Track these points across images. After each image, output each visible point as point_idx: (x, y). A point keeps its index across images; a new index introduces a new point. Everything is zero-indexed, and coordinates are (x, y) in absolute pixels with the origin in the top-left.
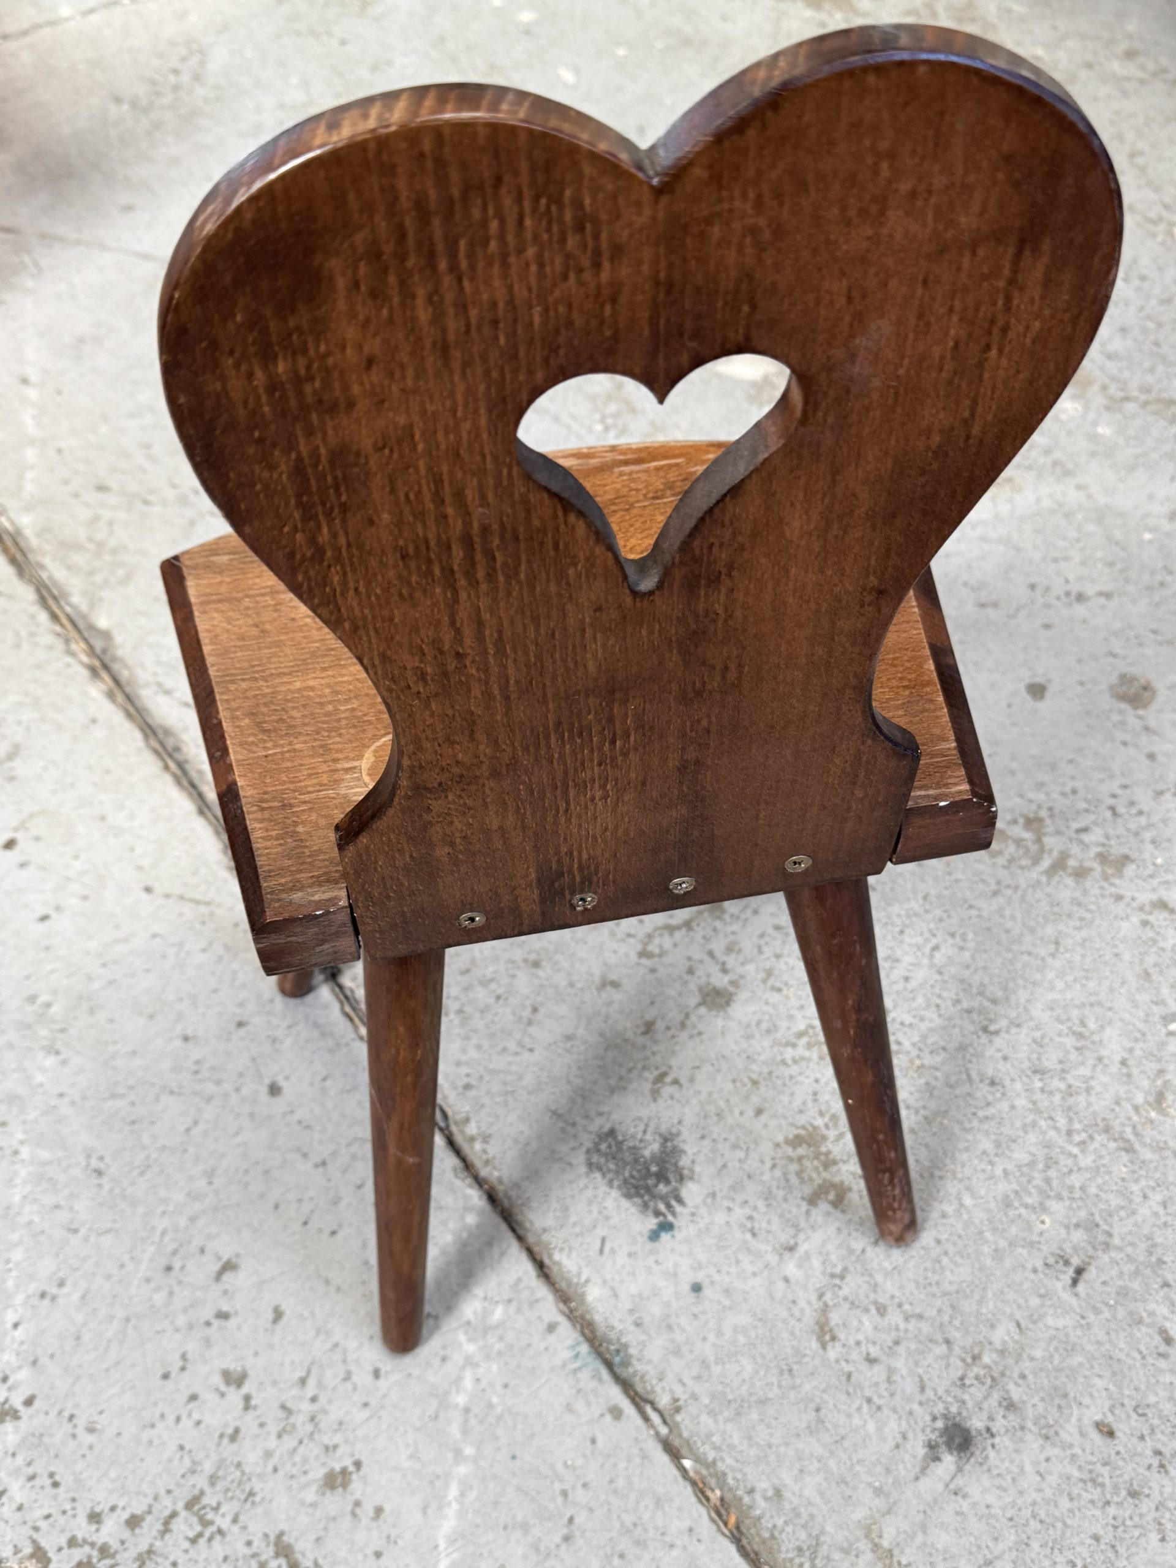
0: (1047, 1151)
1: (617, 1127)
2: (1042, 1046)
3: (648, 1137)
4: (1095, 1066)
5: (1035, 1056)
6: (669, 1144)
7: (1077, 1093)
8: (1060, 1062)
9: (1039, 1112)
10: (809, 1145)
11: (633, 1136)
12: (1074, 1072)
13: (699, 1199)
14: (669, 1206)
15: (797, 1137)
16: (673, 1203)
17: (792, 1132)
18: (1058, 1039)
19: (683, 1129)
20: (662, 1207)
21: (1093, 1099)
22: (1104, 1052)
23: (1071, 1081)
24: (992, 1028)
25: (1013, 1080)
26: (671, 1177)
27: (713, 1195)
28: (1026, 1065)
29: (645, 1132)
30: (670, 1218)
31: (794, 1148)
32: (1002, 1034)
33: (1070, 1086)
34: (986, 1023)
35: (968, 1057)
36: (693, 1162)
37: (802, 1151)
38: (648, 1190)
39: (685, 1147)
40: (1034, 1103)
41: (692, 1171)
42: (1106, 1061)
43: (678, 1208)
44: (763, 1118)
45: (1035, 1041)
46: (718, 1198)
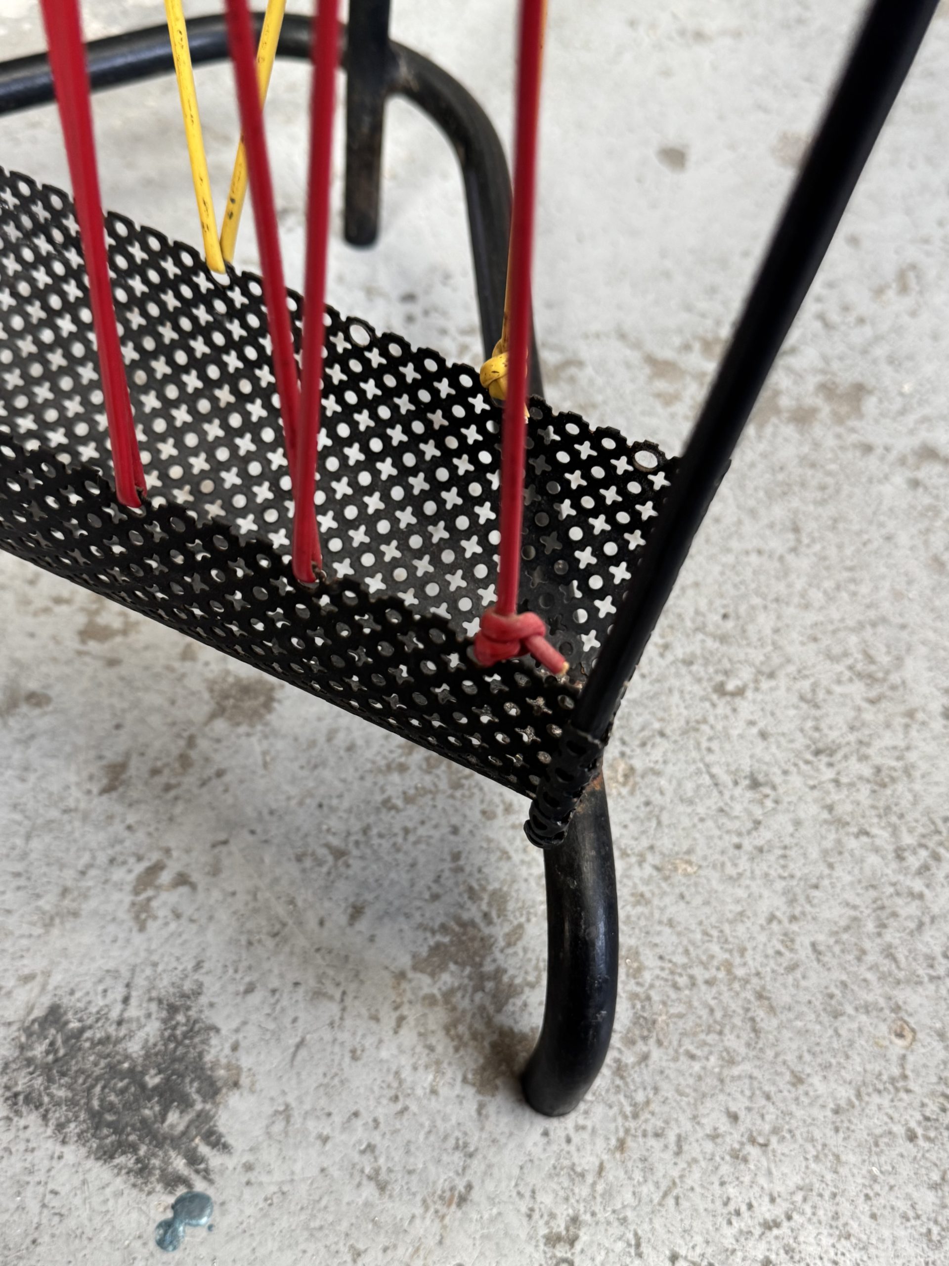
0: (873, 893)
1: (66, 1001)
2: (817, 706)
3: (133, 1011)
4: (907, 726)
5: (810, 724)
6: (180, 1018)
7: (893, 780)
8: (852, 728)
9: (841, 823)
10: (462, 965)
11: (100, 1016)
12: (877, 744)
13: (257, 1131)
14: (193, 1159)
15: (436, 949)
16: (204, 1149)
17: (424, 945)
18: (838, 689)
19: (207, 980)
20: (179, 1164)
21: (918, 786)
22: (915, 701)
23: (878, 761)
24: (730, 686)
25: (785, 773)
26: (192, 1089)
27: (286, 1113)
28: (800, 742)
29: (126, 1000)
30: (200, 1186)
31: (433, 975)
32: (749, 694)
33: (878, 770)
34: (720, 678)
35: (704, 744)
36: (235, 1048)
37: (447, 979)
38: (147, 1130)
39: (215, 1018)
40: (830, 808)
41: (235, 1069)
42: (920, 716)
43: (214, 1159)
44: (363, 925)
45: (802, 698)
46: (297, 1119)
